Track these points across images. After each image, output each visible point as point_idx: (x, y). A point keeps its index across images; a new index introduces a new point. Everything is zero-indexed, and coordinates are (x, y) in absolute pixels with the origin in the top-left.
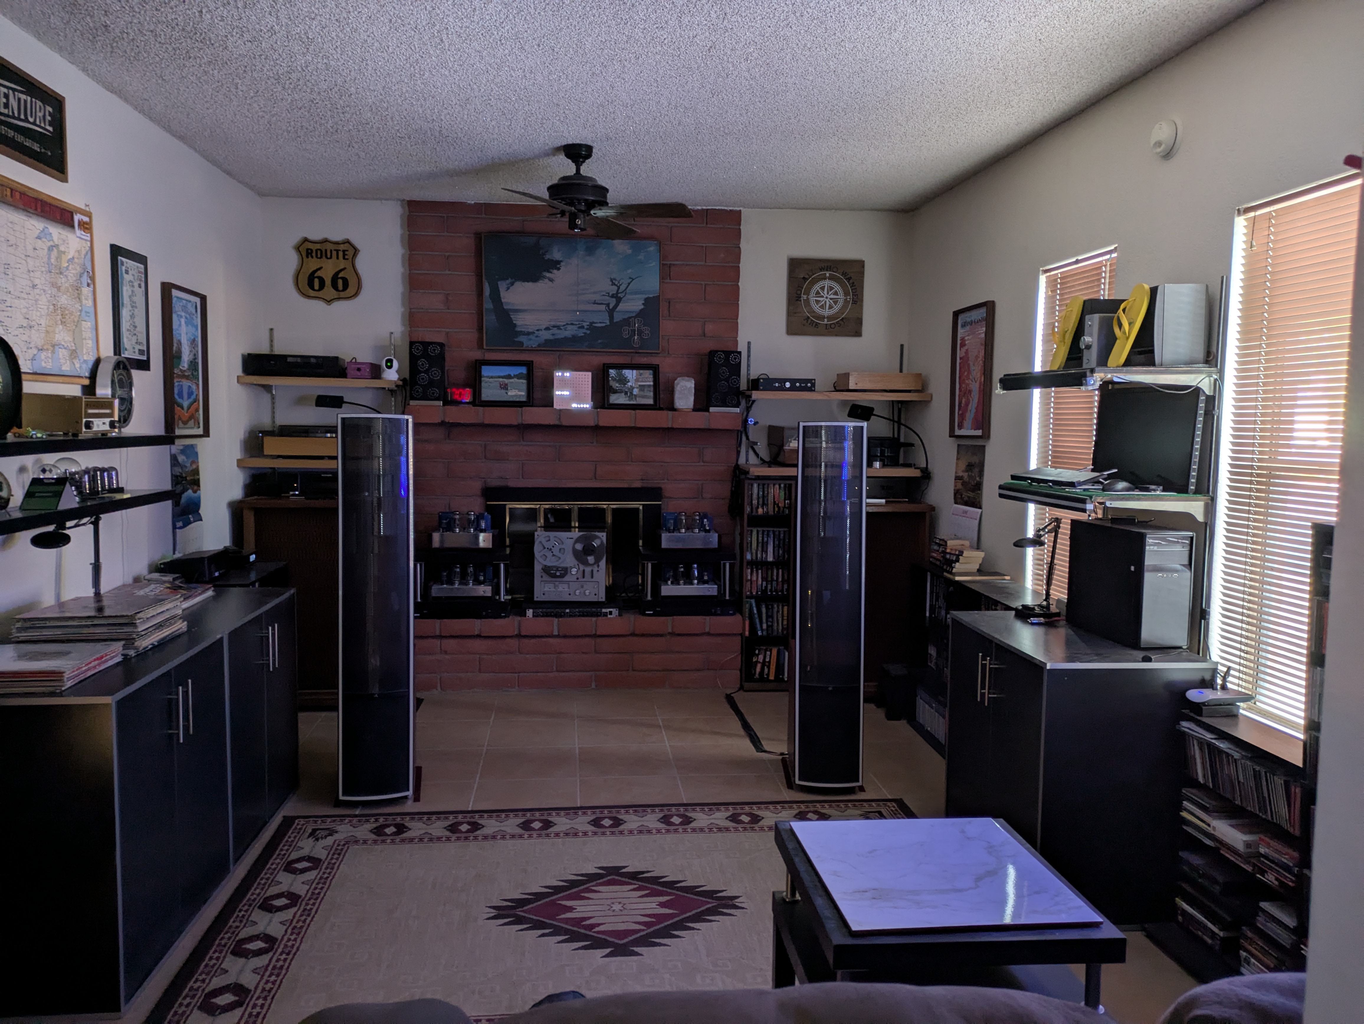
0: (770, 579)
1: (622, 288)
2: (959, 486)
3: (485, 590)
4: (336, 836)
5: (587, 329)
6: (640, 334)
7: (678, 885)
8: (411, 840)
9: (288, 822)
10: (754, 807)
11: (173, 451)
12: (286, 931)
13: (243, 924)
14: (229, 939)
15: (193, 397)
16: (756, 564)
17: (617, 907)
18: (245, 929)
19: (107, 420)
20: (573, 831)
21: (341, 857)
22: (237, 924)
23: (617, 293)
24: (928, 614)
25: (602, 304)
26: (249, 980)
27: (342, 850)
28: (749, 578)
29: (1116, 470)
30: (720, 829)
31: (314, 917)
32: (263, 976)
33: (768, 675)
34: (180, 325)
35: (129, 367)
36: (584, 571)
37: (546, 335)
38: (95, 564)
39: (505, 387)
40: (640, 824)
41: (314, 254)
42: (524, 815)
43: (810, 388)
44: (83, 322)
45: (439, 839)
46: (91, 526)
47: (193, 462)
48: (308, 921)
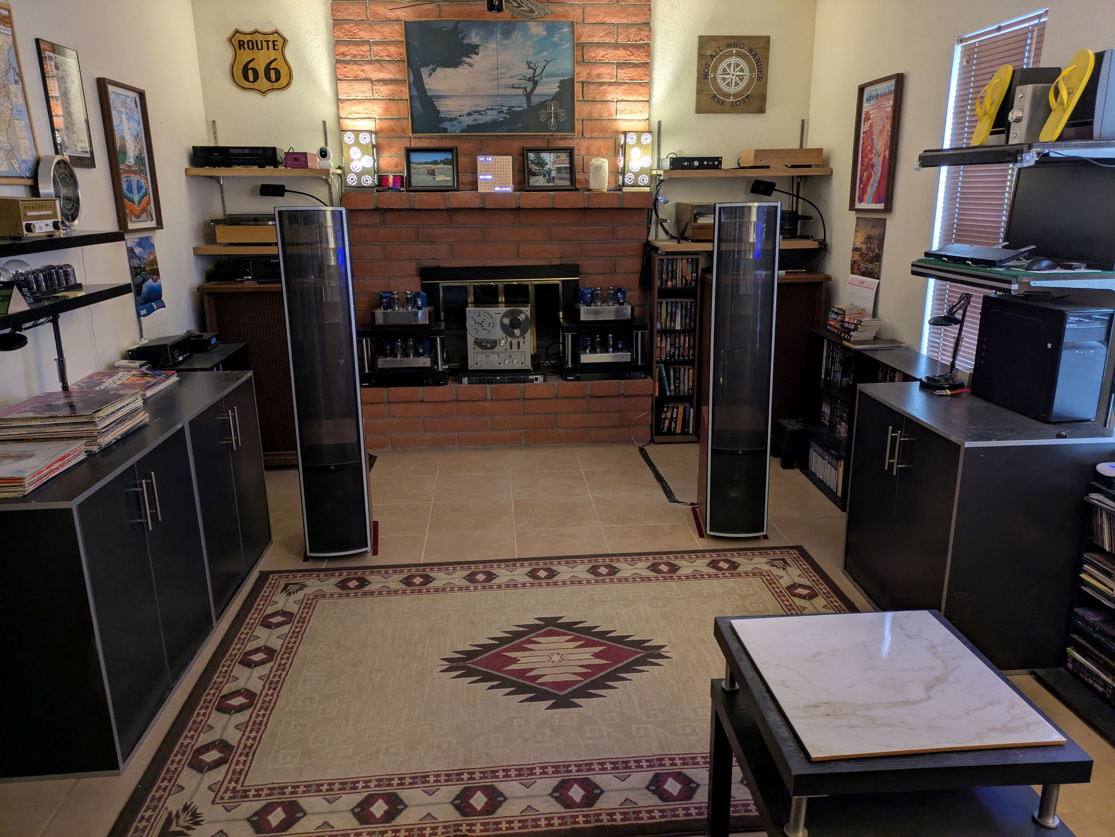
0: (677, 346)
1: (539, 71)
2: (857, 258)
3: (425, 362)
4: (306, 591)
5: (506, 114)
6: (556, 117)
7: (609, 635)
8: (372, 593)
9: (264, 576)
10: (672, 556)
11: (129, 245)
12: (264, 686)
13: (226, 679)
14: (214, 694)
15: (143, 191)
16: (665, 332)
17: (556, 658)
18: (228, 685)
19: (50, 222)
20: (512, 583)
21: (311, 610)
22: (221, 679)
23: (534, 76)
24: (823, 377)
25: (519, 88)
26: (232, 736)
27: (311, 603)
28: (659, 345)
29: (1034, 247)
30: (642, 579)
31: (288, 671)
32: (244, 732)
33: (675, 429)
34: (121, 121)
35: (71, 166)
36: (511, 343)
37: (468, 121)
38: (59, 359)
39: (432, 173)
40: (572, 574)
41: (246, 45)
42: (469, 568)
43: (718, 165)
44: (16, 121)
45: (396, 592)
46: (51, 324)
47: (150, 253)
48: (283, 676)
